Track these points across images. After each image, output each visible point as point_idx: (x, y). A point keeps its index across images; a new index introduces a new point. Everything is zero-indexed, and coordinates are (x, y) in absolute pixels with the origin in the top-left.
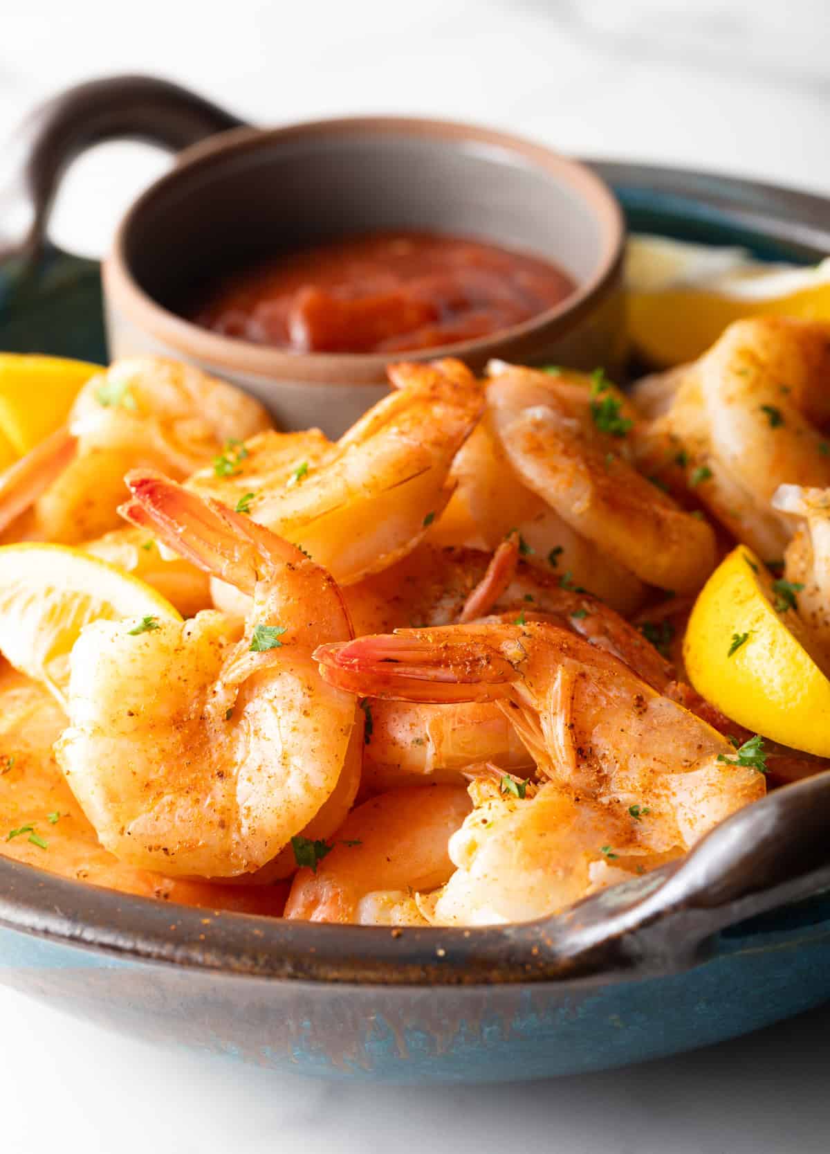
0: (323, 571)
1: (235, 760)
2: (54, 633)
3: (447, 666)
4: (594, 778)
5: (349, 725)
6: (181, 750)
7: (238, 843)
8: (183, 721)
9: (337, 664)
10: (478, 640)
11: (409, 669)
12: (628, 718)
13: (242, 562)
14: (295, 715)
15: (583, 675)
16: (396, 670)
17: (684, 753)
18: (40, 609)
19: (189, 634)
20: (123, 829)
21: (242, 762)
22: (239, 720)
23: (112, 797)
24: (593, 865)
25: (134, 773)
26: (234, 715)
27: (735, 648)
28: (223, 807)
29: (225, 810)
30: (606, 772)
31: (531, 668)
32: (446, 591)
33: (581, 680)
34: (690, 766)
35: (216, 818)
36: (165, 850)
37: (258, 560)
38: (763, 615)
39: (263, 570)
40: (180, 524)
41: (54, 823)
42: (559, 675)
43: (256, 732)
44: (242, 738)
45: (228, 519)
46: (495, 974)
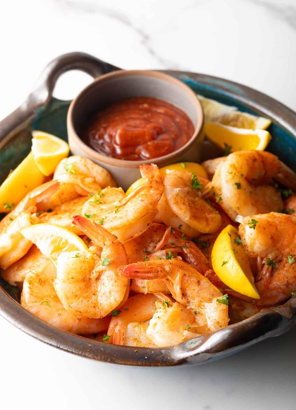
0: (121, 243)
1: (98, 291)
2: (53, 247)
3: (151, 273)
4: (186, 301)
5: (126, 284)
6: (84, 287)
7: (98, 312)
8: (85, 280)
9: (123, 272)
10: (159, 265)
11: (142, 274)
12: (196, 286)
13: (100, 241)
14: (113, 281)
15: (185, 275)
16: (138, 274)
17: (209, 296)
18: (50, 240)
19: (87, 258)
20: (70, 306)
21: (100, 292)
22: (99, 280)
23: (67, 298)
24: (184, 331)
25: (73, 293)
26: (98, 279)
27: (223, 264)
28: (94, 303)
29: (95, 304)
30: (189, 300)
31: (172, 273)
32: (152, 241)
33: (184, 276)
34: (210, 300)
35: (93, 305)
36: (80, 312)
37: (105, 240)
38: (231, 257)
39: (106, 243)
40: (85, 229)
41: (52, 299)
42: (179, 275)
43: (103, 284)
44: (100, 285)
45: (97, 228)
46: (159, 364)
